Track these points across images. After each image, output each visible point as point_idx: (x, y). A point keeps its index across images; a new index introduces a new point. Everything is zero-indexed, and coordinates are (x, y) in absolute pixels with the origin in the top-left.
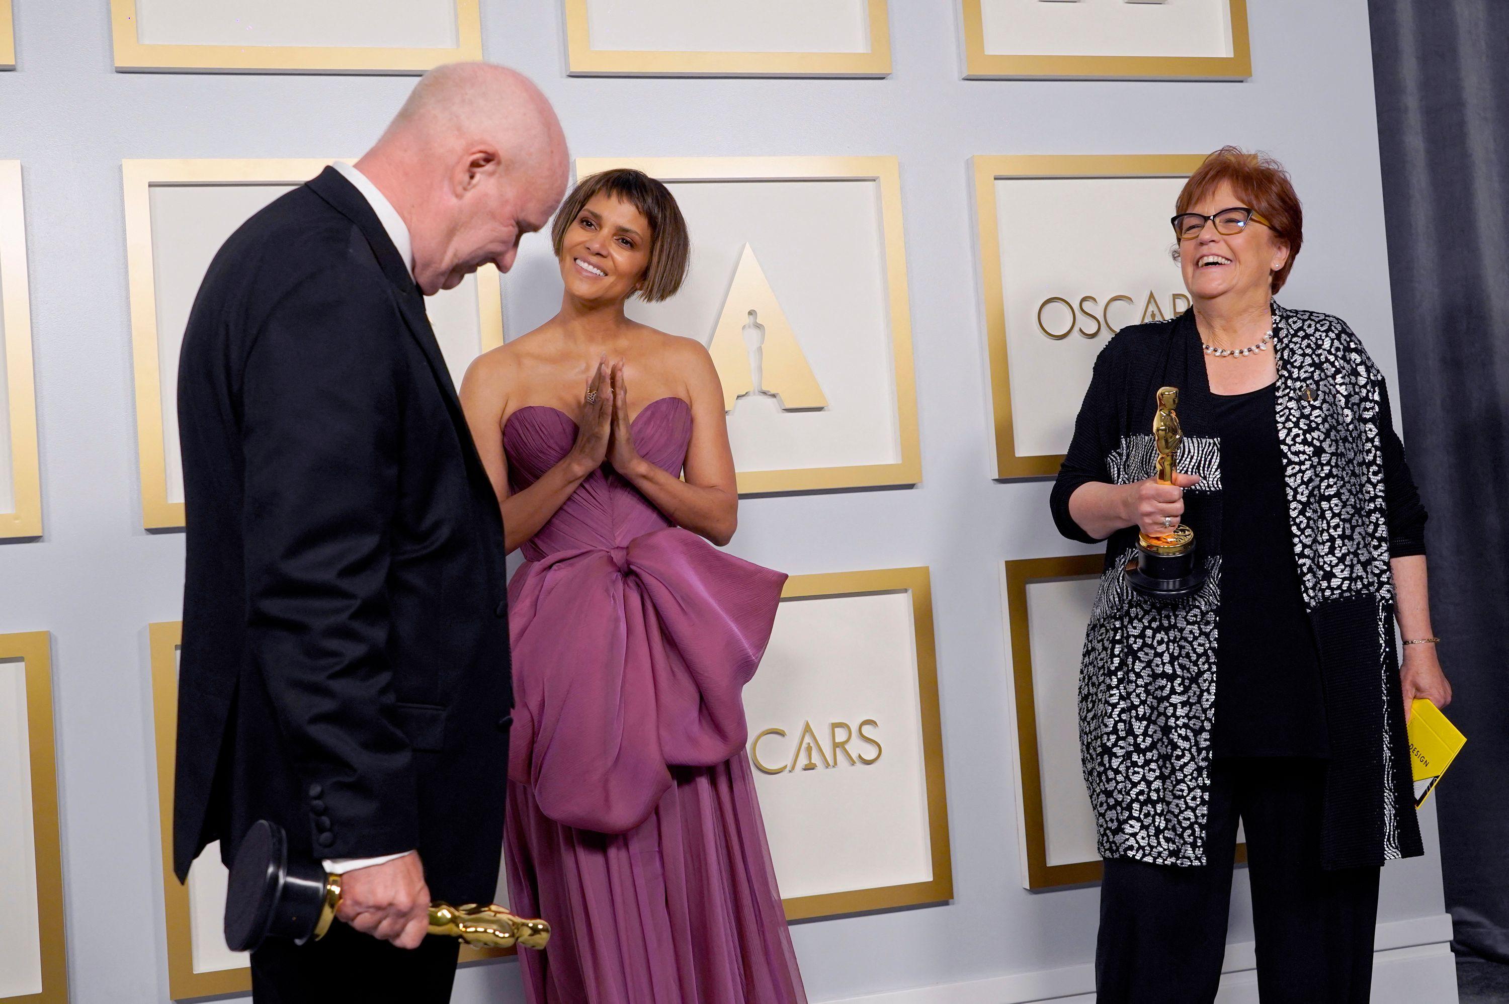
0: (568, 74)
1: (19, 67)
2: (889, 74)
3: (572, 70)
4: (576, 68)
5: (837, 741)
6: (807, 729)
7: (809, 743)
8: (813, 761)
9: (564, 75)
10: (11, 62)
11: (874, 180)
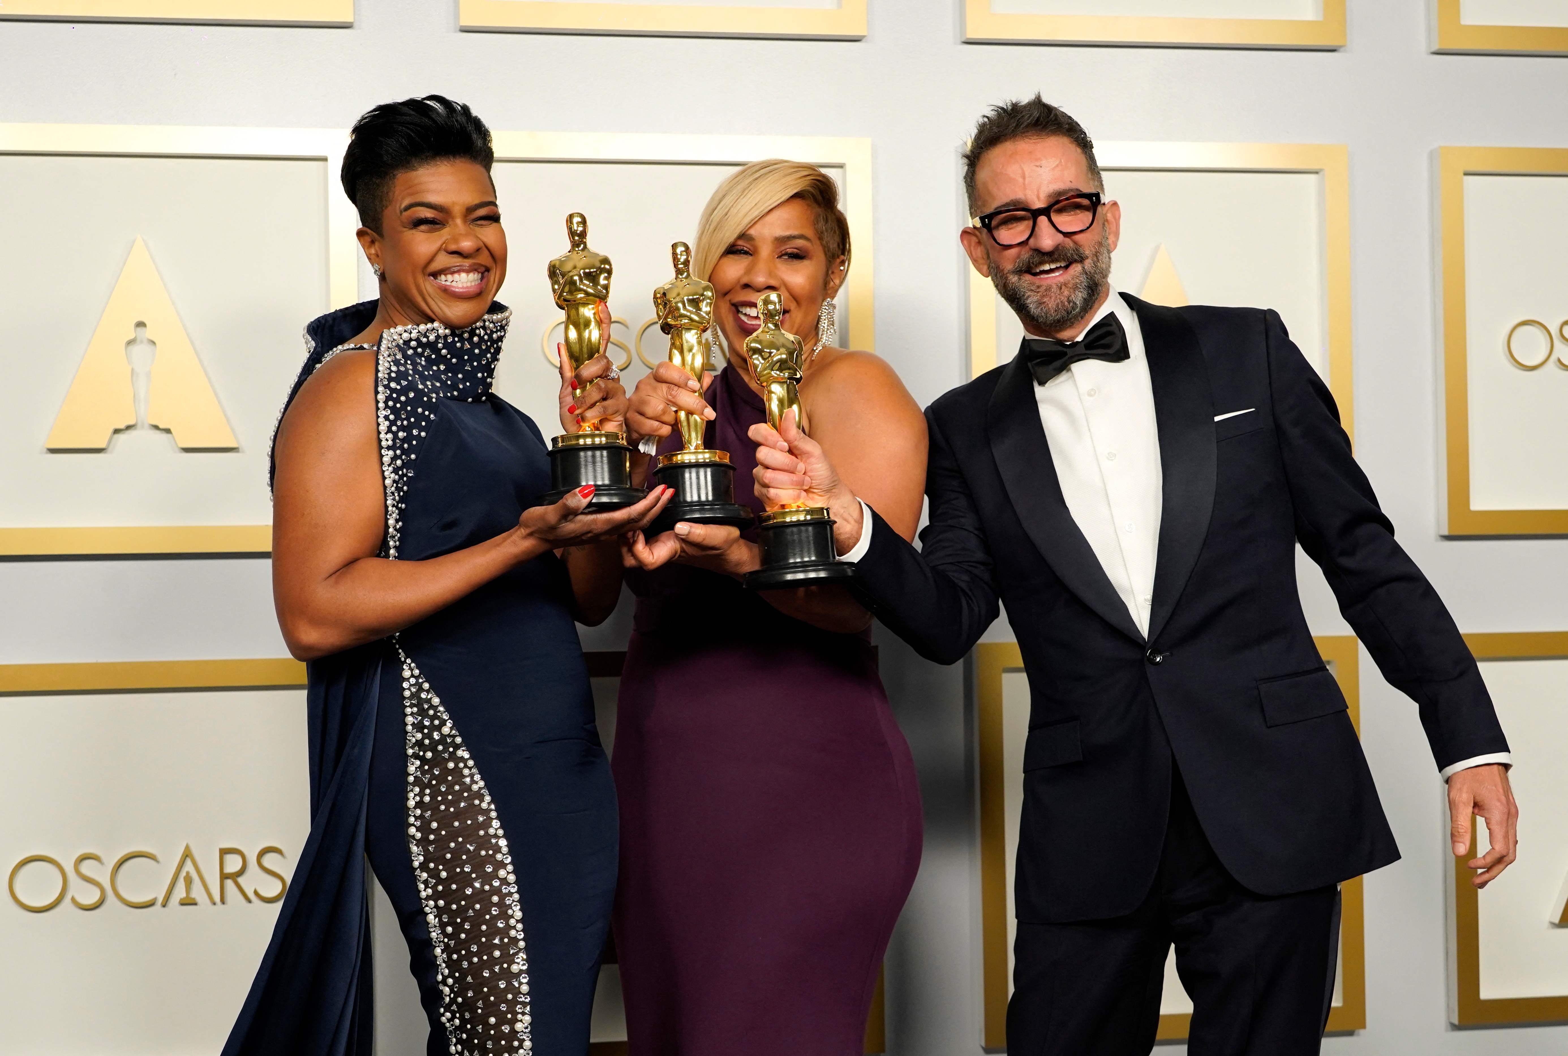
2: (1341, 47)
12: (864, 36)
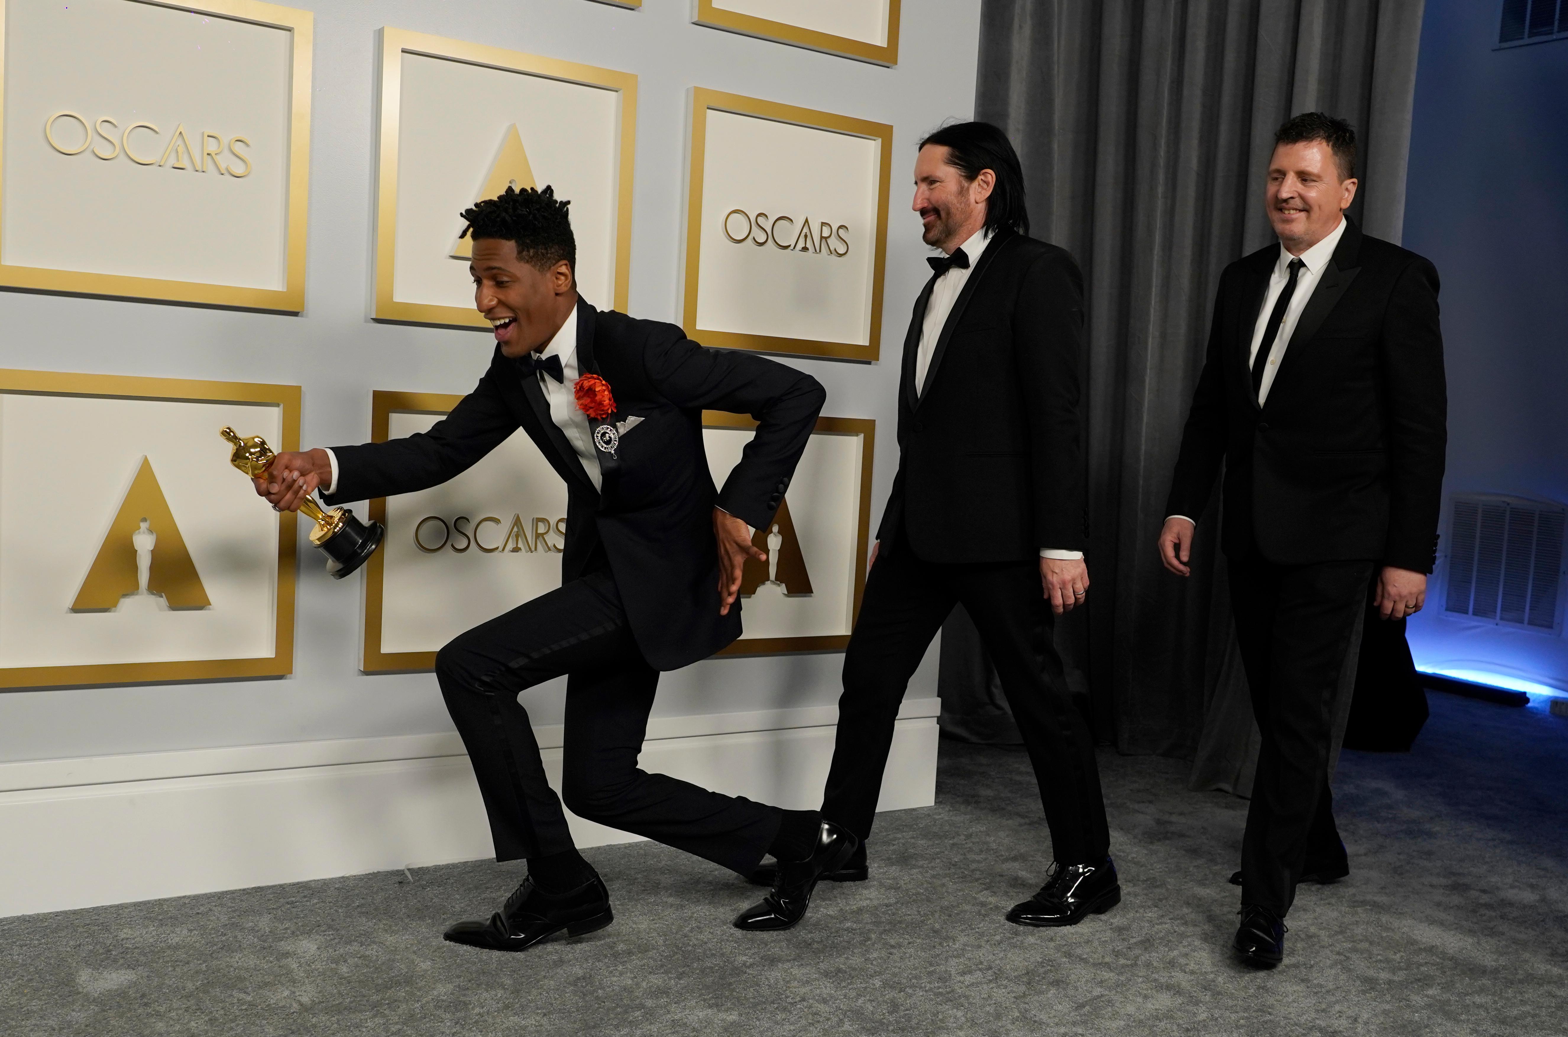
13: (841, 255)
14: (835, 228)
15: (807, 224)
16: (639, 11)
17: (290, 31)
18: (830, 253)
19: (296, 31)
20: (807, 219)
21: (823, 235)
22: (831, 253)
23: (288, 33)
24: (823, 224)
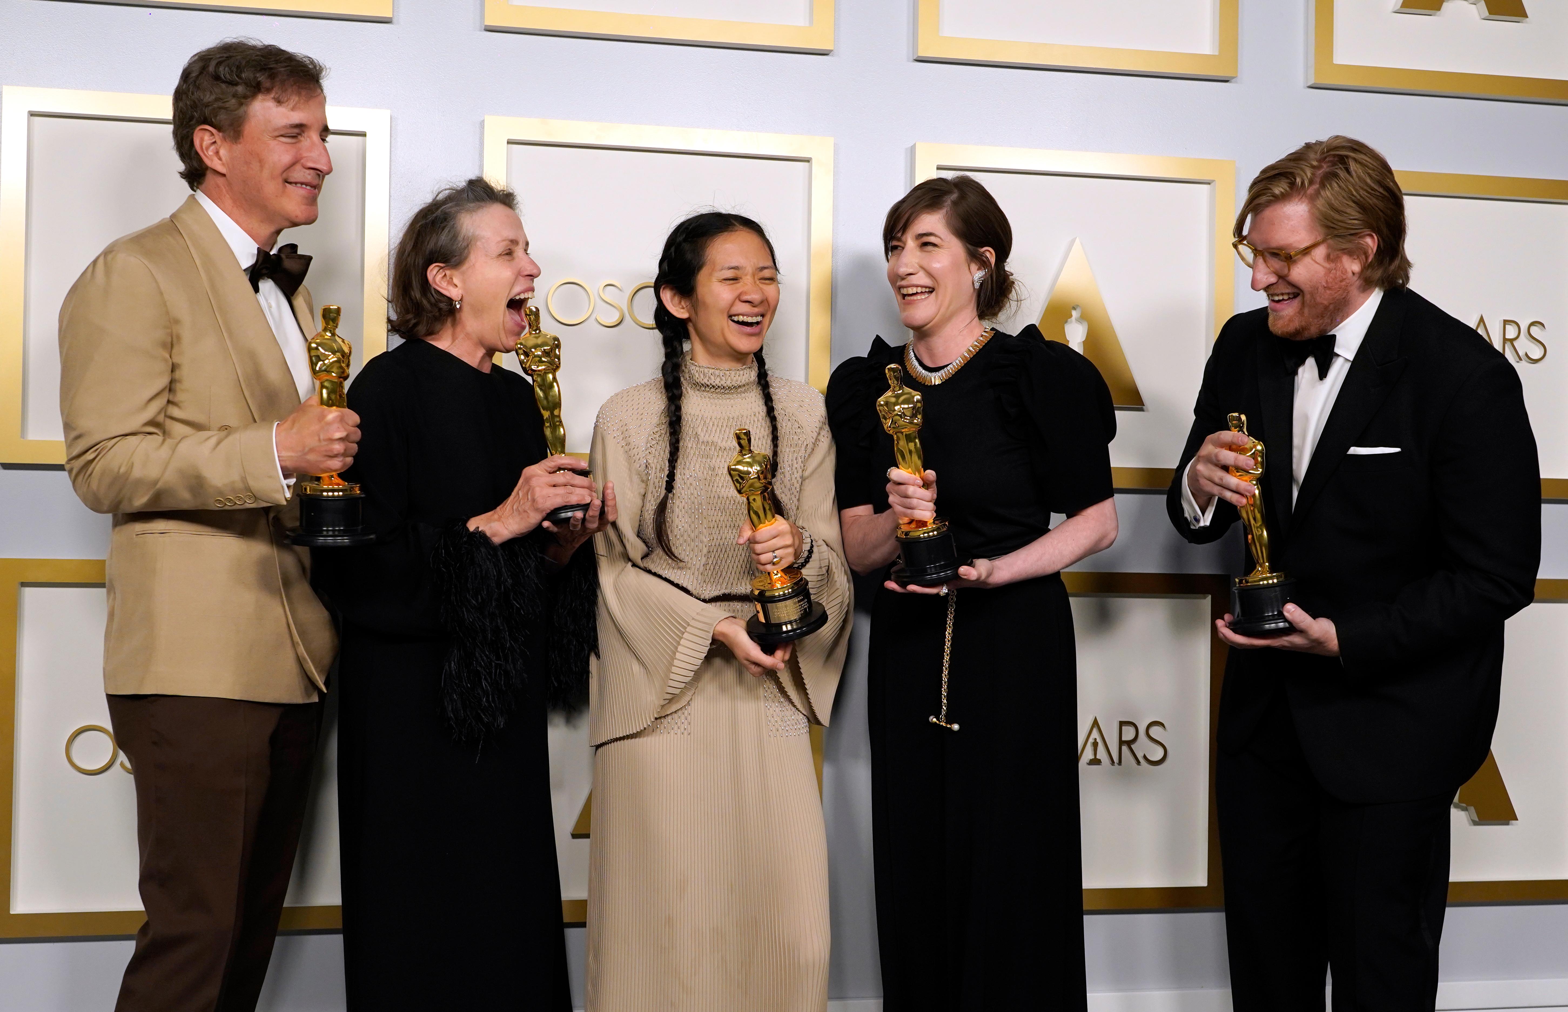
0: (915, 58)
1: (394, 20)
2: (1234, 78)
3: (920, 55)
4: (923, 53)
5: (1123, 739)
6: (1096, 723)
7: (1096, 739)
8: (1098, 757)
9: (911, 59)
10: (388, 14)
11: (1209, 184)
12: (831, 51)
13: (1536, 361)
14: (1524, 327)
15: (1482, 324)
16: (1236, 82)
17: (808, 161)
18: (1518, 360)
19: (814, 161)
20: (1482, 316)
21: (1507, 337)
22: (1521, 359)
23: (806, 164)
24: (1506, 322)
